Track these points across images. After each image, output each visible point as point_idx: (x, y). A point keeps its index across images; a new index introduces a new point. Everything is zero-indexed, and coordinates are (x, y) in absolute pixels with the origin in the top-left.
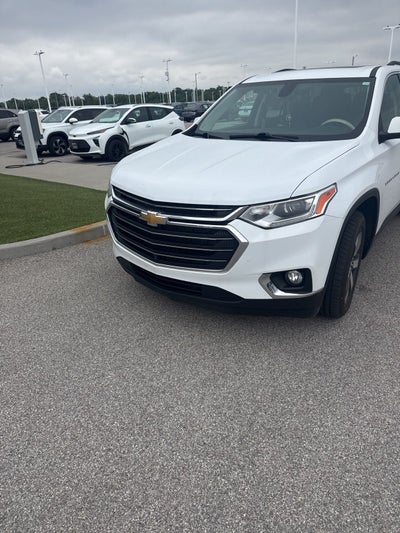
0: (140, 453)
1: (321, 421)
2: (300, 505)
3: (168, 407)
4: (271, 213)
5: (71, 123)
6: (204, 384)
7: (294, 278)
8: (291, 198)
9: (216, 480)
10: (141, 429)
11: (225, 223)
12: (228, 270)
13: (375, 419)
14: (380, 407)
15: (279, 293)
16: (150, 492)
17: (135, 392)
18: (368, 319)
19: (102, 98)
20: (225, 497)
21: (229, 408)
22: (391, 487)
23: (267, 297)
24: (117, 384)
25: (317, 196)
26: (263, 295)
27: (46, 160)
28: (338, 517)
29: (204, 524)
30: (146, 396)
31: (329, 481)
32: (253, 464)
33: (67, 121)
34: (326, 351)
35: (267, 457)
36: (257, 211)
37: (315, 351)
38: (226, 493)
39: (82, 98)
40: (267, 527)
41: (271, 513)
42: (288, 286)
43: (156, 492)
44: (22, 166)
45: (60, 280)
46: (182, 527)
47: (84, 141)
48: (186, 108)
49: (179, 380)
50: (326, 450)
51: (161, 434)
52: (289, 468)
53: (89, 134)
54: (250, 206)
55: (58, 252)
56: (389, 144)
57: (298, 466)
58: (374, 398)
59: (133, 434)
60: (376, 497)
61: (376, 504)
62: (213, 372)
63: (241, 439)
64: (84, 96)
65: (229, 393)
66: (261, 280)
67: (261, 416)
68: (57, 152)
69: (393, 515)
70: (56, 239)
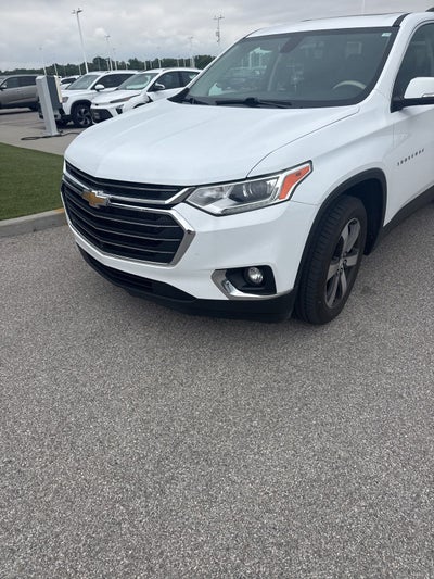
0: (42, 468)
1: (259, 447)
2: (198, 546)
3: (92, 417)
4: (225, 196)
5: (98, 90)
6: (141, 393)
7: (255, 276)
8: (247, 178)
9: (113, 507)
10: (53, 441)
11: (169, 207)
12: (175, 264)
13: (324, 450)
14: (336, 436)
15: (236, 293)
16: (37, 514)
17: (61, 398)
18: (360, 328)
19: (148, 62)
20: (116, 529)
21: (159, 424)
22: (314, 536)
23: (223, 297)
24: (46, 387)
25: (282, 177)
26: (218, 295)
27: (66, 132)
28: (238, 566)
29: (82, 558)
30: (72, 403)
31: (243, 521)
32: (162, 492)
33: (93, 88)
34: (294, 362)
35: (181, 485)
36: (208, 194)
37: (282, 362)
38: (120, 524)
39: (127, 63)
40: (151, 569)
41: (162, 553)
42: (248, 286)
43: (42, 516)
44: (38, 138)
45: (29, 265)
46: (56, 559)
47: (106, 110)
48: (236, 74)
49: (115, 386)
50: (252, 483)
51: (72, 447)
52: (202, 501)
53: (111, 102)
54: (197, 186)
55: (37, 234)
56: (406, 113)
57: (212, 500)
58: (332, 424)
59: (42, 446)
60: (292, 546)
61: (288, 555)
62: (157, 381)
63: (159, 461)
64: (130, 61)
65: (165, 406)
66: (213, 277)
67: (192, 436)
68: (82, 123)
69: (305, 571)
70: (38, 220)
